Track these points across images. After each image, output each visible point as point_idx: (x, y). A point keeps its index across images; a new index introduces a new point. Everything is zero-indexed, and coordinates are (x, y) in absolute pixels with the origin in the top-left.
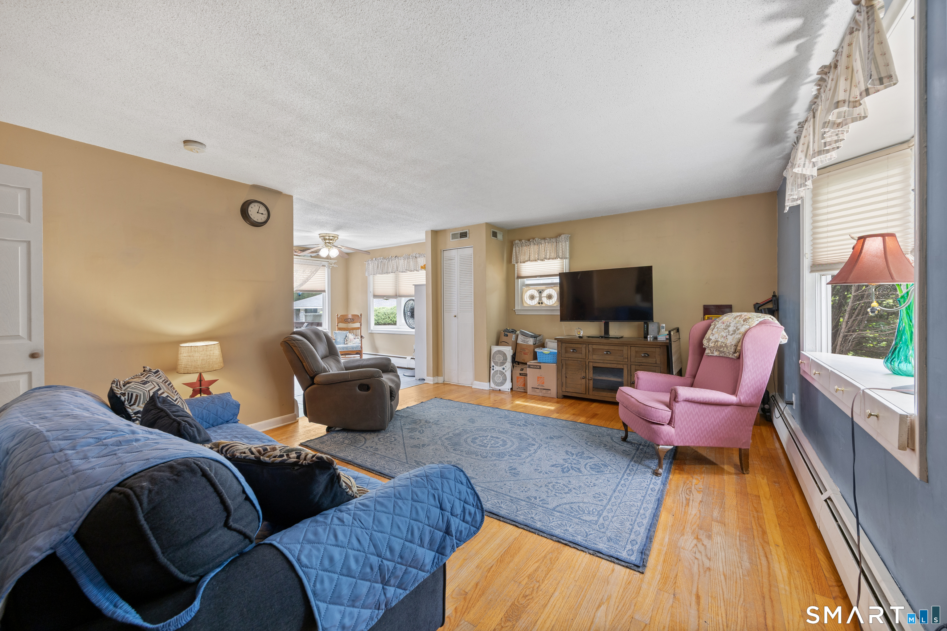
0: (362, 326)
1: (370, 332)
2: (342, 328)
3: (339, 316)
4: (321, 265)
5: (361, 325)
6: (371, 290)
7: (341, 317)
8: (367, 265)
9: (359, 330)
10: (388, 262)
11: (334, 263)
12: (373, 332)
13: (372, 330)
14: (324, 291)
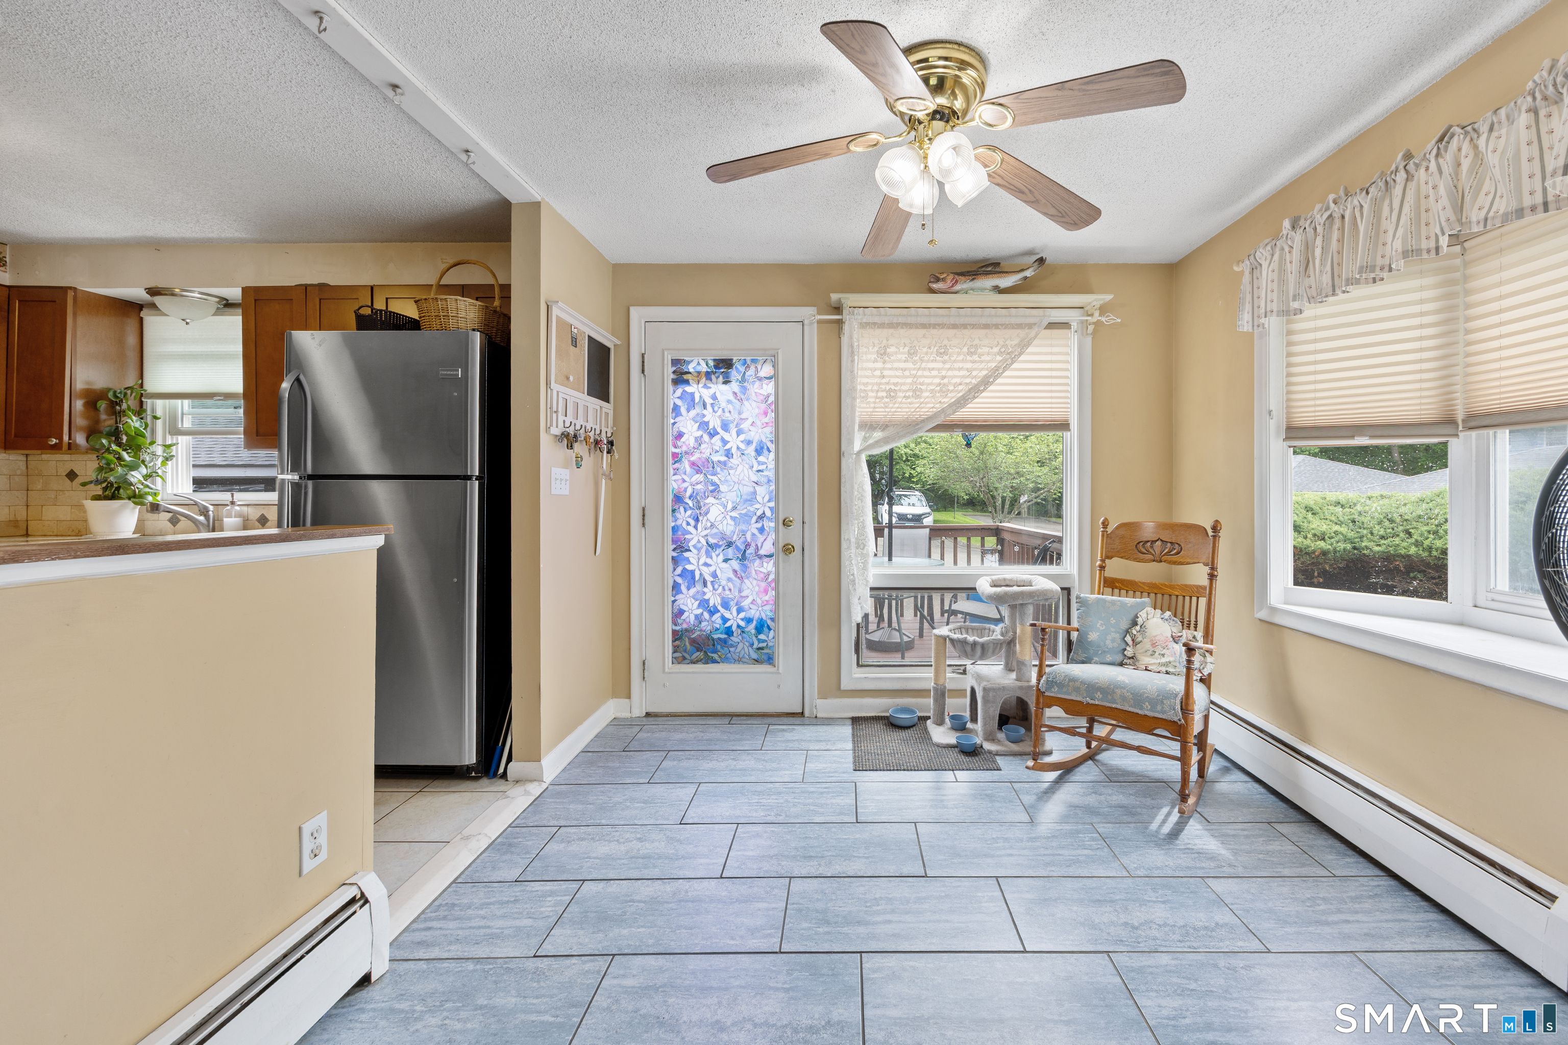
0: (1220, 583)
1: (1263, 614)
2: (1122, 581)
3: (1110, 529)
4: (1045, 323)
5: (1212, 577)
6: (1274, 400)
7: (1121, 532)
8: (1246, 278)
9: (1203, 601)
10: (1377, 205)
11: (1103, 310)
12: (1278, 620)
13: (1274, 610)
14: (1064, 426)
